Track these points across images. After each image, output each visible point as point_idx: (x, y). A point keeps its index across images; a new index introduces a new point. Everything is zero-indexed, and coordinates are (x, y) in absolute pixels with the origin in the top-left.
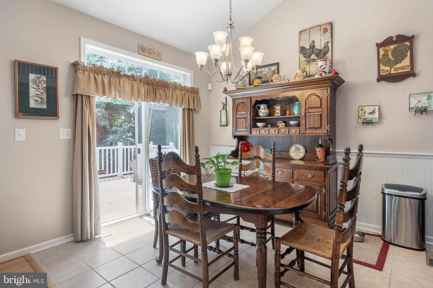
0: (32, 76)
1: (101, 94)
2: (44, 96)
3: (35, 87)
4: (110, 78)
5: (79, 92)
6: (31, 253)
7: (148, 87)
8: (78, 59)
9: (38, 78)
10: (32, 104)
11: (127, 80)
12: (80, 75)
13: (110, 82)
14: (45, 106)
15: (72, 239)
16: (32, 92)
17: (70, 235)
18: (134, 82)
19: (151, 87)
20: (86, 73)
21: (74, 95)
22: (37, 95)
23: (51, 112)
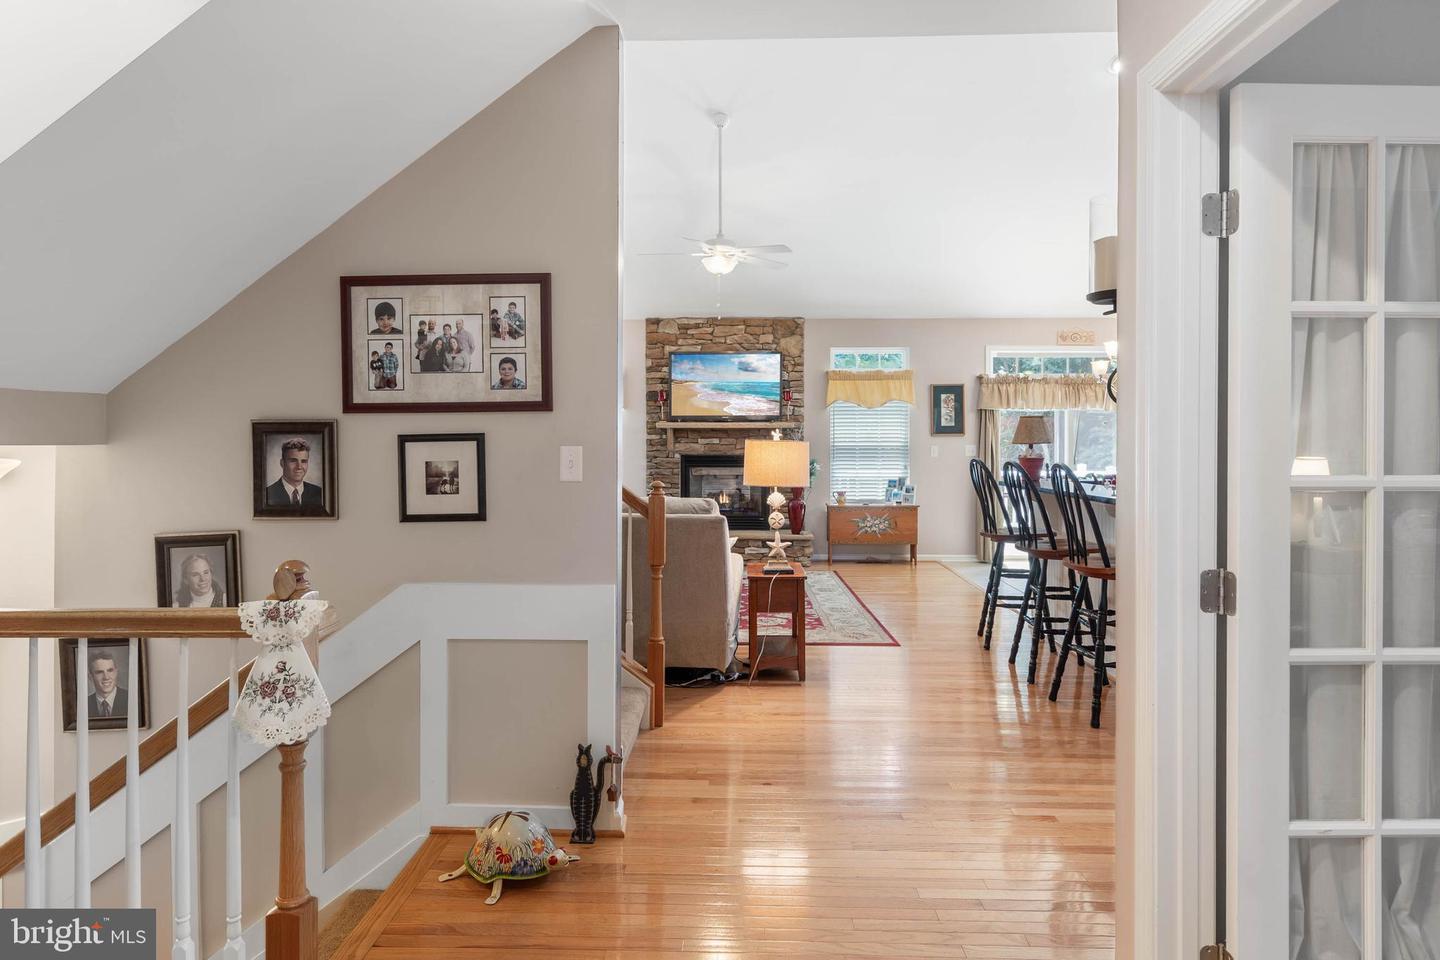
0: (943, 396)
1: (1005, 406)
2: (953, 414)
5: (984, 407)
8: (982, 373)
11: (1037, 384)
12: (984, 389)
13: (1015, 390)
15: (975, 560)
16: (943, 411)
17: (974, 556)
18: (1046, 386)
20: (990, 385)
21: (979, 411)
22: (947, 414)
23: (958, 429)
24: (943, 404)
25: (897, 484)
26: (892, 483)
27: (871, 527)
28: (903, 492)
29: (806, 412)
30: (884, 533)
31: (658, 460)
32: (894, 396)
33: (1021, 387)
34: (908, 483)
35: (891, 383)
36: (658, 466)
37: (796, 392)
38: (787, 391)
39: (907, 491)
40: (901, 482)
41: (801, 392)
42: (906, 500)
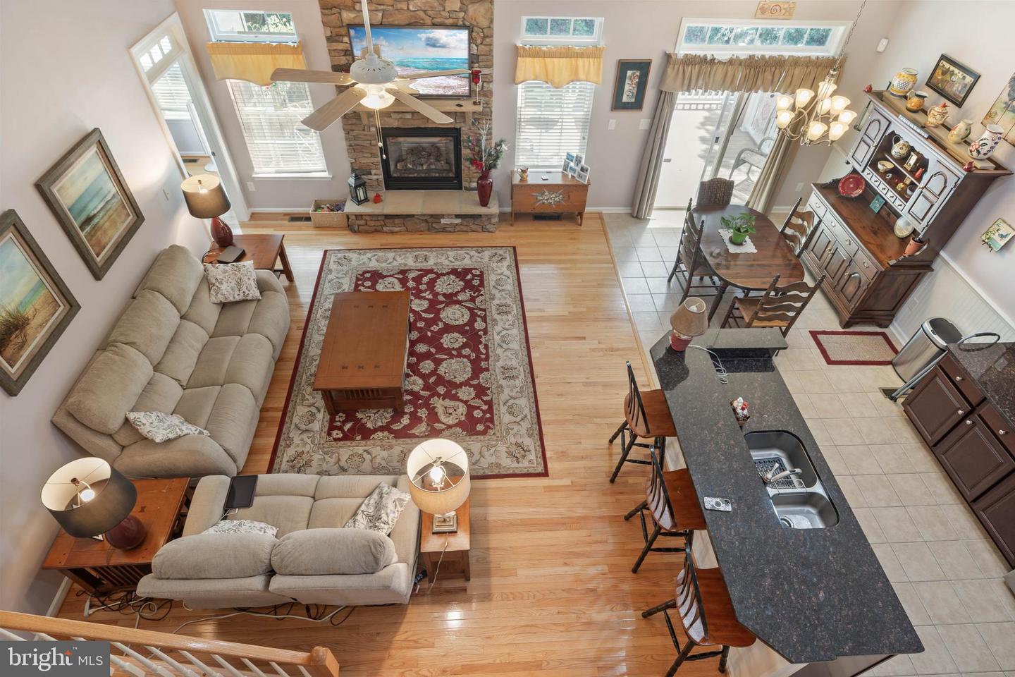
0: (629, 73)
2: (635, 90)
3: (630, 83)
4: (701, 67)
5: (664, 89)
6: (603, 212)
7: (748, 71)
9: (635, 73)
10: (625, 99)
11: (720, 67)
12: (669, 70)
13: (699, 71)
14: (633, 100)
15: (629, 211)
16: (627, 87)
17: (629, 208)
18: (729, 70)
19: (752, 70)
20: (676, 67)
21: (659, 90)
22: (630, 91)
23: (637, 105)
24: (627, 81)
25: (574, 159)
26: (569, 157)
27: (547, 200)
28: (578, 169)
29: (496, 87)
30: (558, 204)
31: (354, 133)
32: (582, 76)
33: (707, 68)
34: (583, 162)
35: (580, 61)
36: (355, 138)
37: (486, 67)
38: (477, 67)
39: (582, 169)
40: (578, 160)
41: (491, 67)
42: (580, 176)
